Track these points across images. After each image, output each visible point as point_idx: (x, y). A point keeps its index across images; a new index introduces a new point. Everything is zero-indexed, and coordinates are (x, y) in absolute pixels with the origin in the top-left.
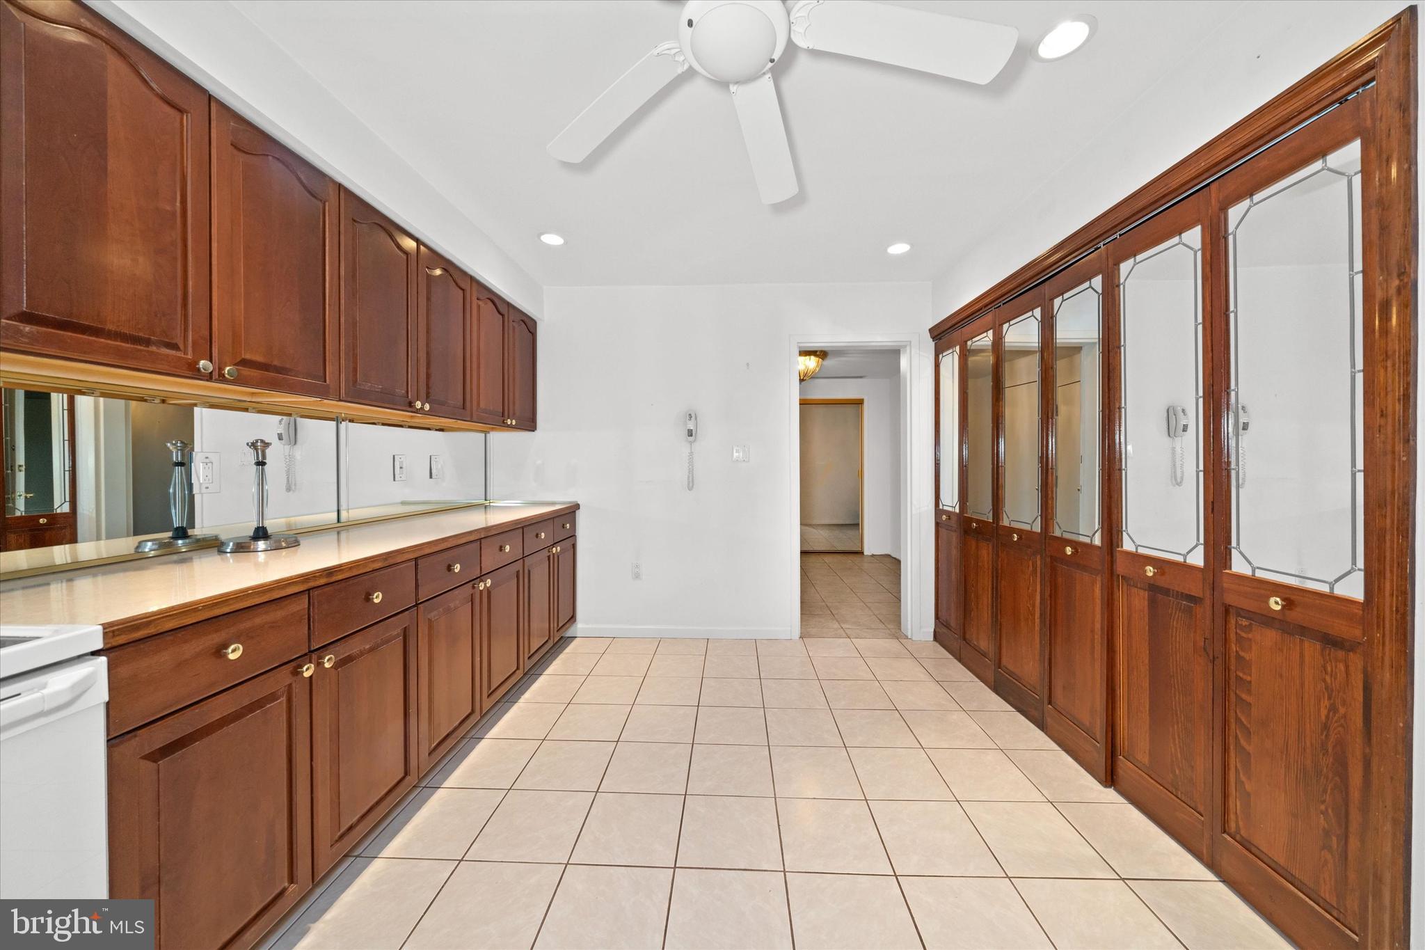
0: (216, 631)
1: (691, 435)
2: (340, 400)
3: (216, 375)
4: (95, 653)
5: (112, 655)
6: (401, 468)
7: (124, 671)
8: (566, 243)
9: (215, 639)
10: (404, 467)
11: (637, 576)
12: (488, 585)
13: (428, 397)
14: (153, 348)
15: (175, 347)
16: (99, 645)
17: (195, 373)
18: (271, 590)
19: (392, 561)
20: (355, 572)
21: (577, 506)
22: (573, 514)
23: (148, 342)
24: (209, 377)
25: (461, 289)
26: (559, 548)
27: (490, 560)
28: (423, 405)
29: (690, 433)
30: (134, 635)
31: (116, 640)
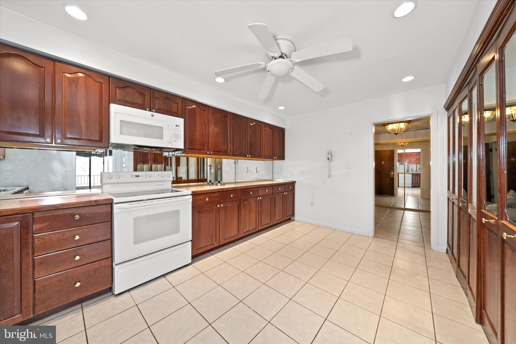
0: (205, 195)
1: (329, 160)
2: (231, 156)
3: (210, 154)
4: (190, 195)
5: (193, 195)
6: (249, 170)
7: (194, 198)
8: (285, 108)
9: (203, 197)
10: (250, 170)
11: (312, 205)
12: (260, 199)
13: (250, 153)
14: (202, 151)
15: (204, 150)
16: (191, 194)
17: (207, 154)
19: (235, 189)
20: (227, 190)
21: (295, 182)
22: (294, 184)
23: (201, 150)
25: (260, 126)
26: (286, 193)
27: (261, 193)
28: (249, 156)
29: (328, 159)
30: (195, 193)
31: (193, 193)
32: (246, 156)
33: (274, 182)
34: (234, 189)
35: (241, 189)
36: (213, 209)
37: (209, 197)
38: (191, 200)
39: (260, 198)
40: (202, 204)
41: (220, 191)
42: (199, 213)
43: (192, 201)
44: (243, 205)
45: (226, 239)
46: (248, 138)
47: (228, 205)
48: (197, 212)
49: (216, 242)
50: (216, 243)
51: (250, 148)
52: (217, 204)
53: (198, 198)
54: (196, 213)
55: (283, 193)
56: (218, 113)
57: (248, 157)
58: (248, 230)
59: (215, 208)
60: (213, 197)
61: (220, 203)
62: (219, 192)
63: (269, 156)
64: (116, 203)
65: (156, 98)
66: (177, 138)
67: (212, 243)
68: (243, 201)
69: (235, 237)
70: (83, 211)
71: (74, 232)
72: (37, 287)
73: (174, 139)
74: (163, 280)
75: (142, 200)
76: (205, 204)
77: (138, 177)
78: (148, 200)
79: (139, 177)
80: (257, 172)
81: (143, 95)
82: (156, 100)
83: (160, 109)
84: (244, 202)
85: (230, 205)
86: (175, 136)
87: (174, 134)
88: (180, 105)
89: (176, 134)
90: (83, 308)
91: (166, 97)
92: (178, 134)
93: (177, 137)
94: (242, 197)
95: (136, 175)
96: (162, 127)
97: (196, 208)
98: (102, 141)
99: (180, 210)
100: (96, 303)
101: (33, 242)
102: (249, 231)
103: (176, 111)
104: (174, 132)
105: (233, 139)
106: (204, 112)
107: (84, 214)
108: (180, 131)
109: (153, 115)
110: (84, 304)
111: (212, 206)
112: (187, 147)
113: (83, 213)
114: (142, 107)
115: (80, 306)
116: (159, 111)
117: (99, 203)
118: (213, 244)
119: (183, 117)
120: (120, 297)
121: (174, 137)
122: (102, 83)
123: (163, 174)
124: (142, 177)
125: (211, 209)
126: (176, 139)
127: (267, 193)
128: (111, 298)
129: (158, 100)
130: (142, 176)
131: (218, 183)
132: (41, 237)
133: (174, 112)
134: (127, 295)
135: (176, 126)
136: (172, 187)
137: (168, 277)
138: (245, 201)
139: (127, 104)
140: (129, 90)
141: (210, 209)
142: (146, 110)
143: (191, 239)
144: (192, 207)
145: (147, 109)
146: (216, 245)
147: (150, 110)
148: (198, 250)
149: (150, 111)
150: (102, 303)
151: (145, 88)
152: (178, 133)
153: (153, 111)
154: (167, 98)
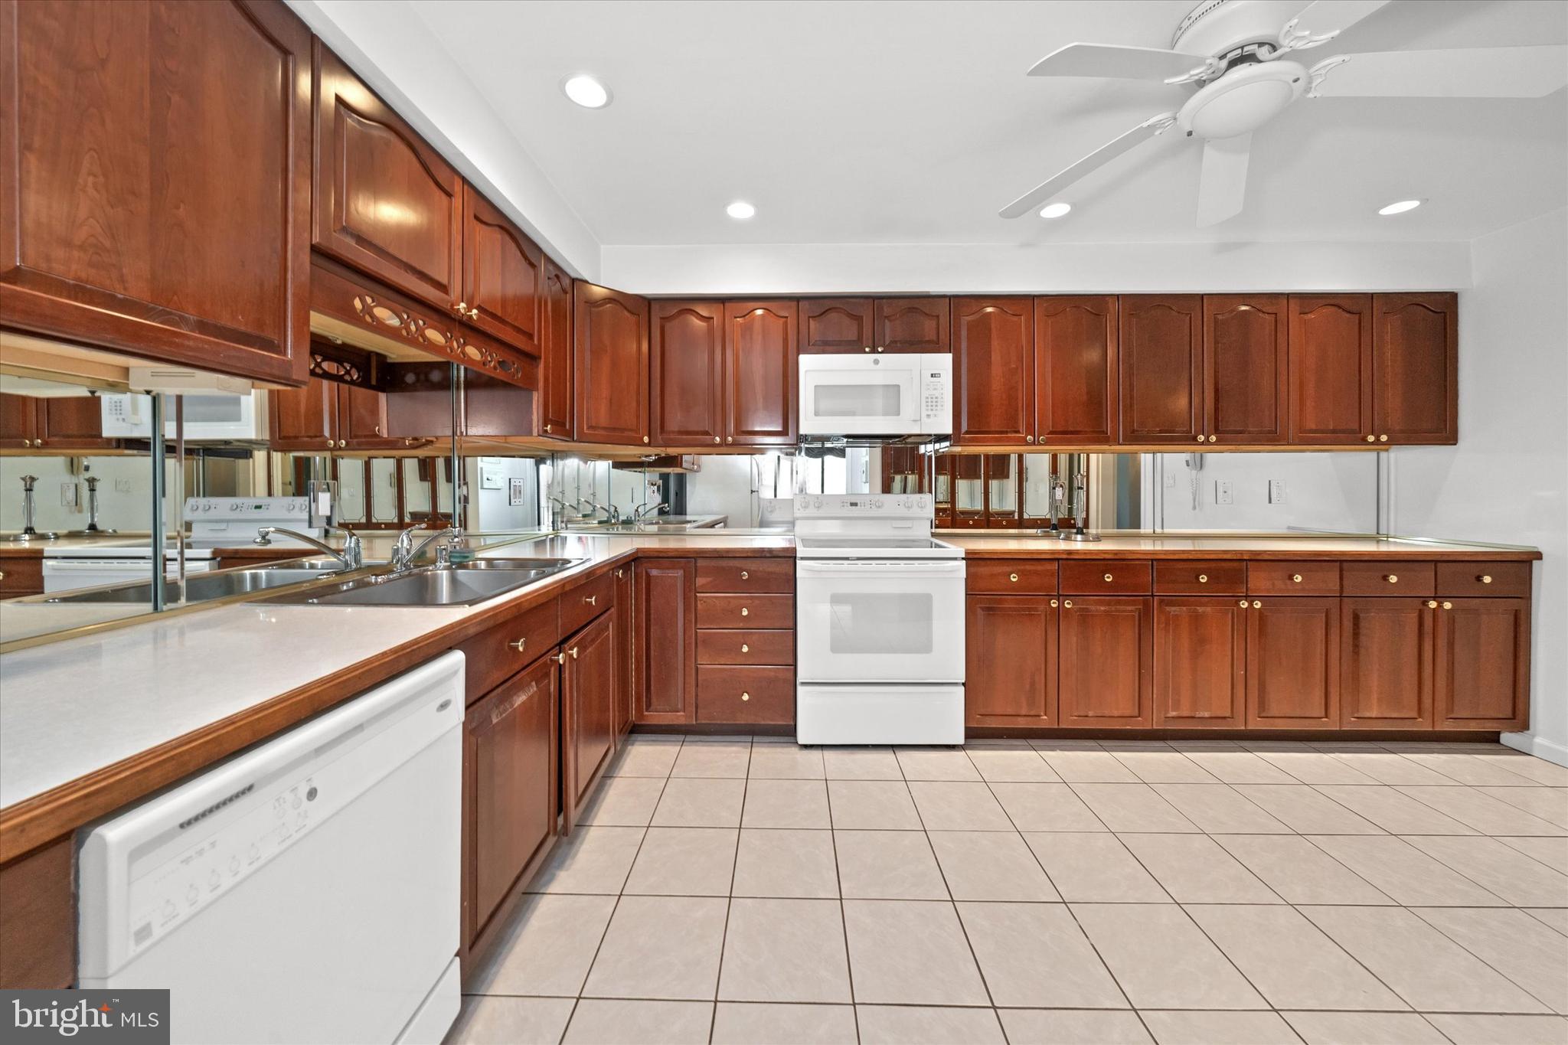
0: (1008, 566)
2: (1119, 444)
3: (1039, 441)
4: (963, 559)
5: (970, 562)
7: (973, 570)
9: (1006, 569)
13: (1217, 427)
15: (1018, 432)
16: (964, 556)
17: (1027, 444)
18: (1032, 553)
24: (1034, 443)
28: (1208, 437)
30: (976, 556)
31: (970, 556)
32: (1195, 439)
33: (1384, 548)
34: (1116, 557)
35: (1152, 560)
36: (1036, 609)
37: (1020, 573)
38: (963, 574)
39: (1258, 605)
40: (1000, 591)
41: (1062, 559)
42: (989, 614)
43: (965, 576)
44: (1163, 619)
45: (1087, 716)
46: (1205, 372)
47: (1093, 608)
48: (983, 609)
49: (1046, 715)
50: (1045, 717)
51: (1216, 409)
52: (1052, 597)
53: (984, 570)
54: (979, 611)
55: (1425, 603)
56: (1068, 309)
57: (1202, 444)
58: (1185, 714)
59: (1042, 607)
60: (1036, 573)
61: (1061, 595)
62: (1058, 560)
63: (1334, 431)
64: (802, 559)
65: (886, 317)
66: (934, 407)
67: (1032, 713)
68: (1161, 602)
69: (1124, 720)
70: (754, 565)
71: (743, 602)
72: (699, 678)
73: (927, 410)
74: (888, 757)
75: (847, 559)
76: (1006, 590)
77: (854, 507)
78: (859, 559)
79: (857, 508)
80: (1270, 502)
81: (858, 319)
82: (886, 321)
83: (896, 342)
84: (1168, 609)
85: (1102, 608)
86: (930, 404)
87: (927, 398)
88: (944, 320)
89: (932, 398)
90: (754, 744)
91: (909, 308)
92: (936, 398)
93: (934, 404)
94: (1155, 590)
95: (852, 501)
96: (898, 386)
97: (978, 596)
98: (787, 434)
99: (932, 597)
100: (771, 745)
101: (696, 606)
102: (1190, 720)
103: (934, 338)
104: (925, 394)
105: (1131, 385)
106: (1015, 319)
107: (754, 571)
108: (942, 389)
109: (876, 362)
110: (756, 739)
111: (1031, 599)
112: (964, 427)
113: (752, 569)
114: (854, 346)
115: (750, 738)
116: (891, 349)
117: (775, 553)
118: (1038, 718)
119: (952, 350)
120: (806, 753)
121: (927, 406)
122: (787, 317)
123: (910, 500)
124: (863, 507)
125: (1029, 609)
126: (932, 410)
127: (1300, 587)
128: (793, 749)
129: (890, 321)
130: (863, 505)
131: (1077, 533)
132: (704, 599)
133: (929, 342)
134: (816, 754)
135: (932, 375)
136: (933, 535)
137: (903, 755)
138: (1171, 604)
139: (827, 348)
140: (833, 315)
141: (1024, 610)
142: (865, 352)
143: (964, 681)
144: (966, 594)
145: (867, 350)
146: (1045, 721)
147: (874, 351)
148: (987, 718)
149: (874, 353)
150: (779, 750)
151: (862, 301)
152: (936, 393)
153: (880, 349)
154: (912, 310)
